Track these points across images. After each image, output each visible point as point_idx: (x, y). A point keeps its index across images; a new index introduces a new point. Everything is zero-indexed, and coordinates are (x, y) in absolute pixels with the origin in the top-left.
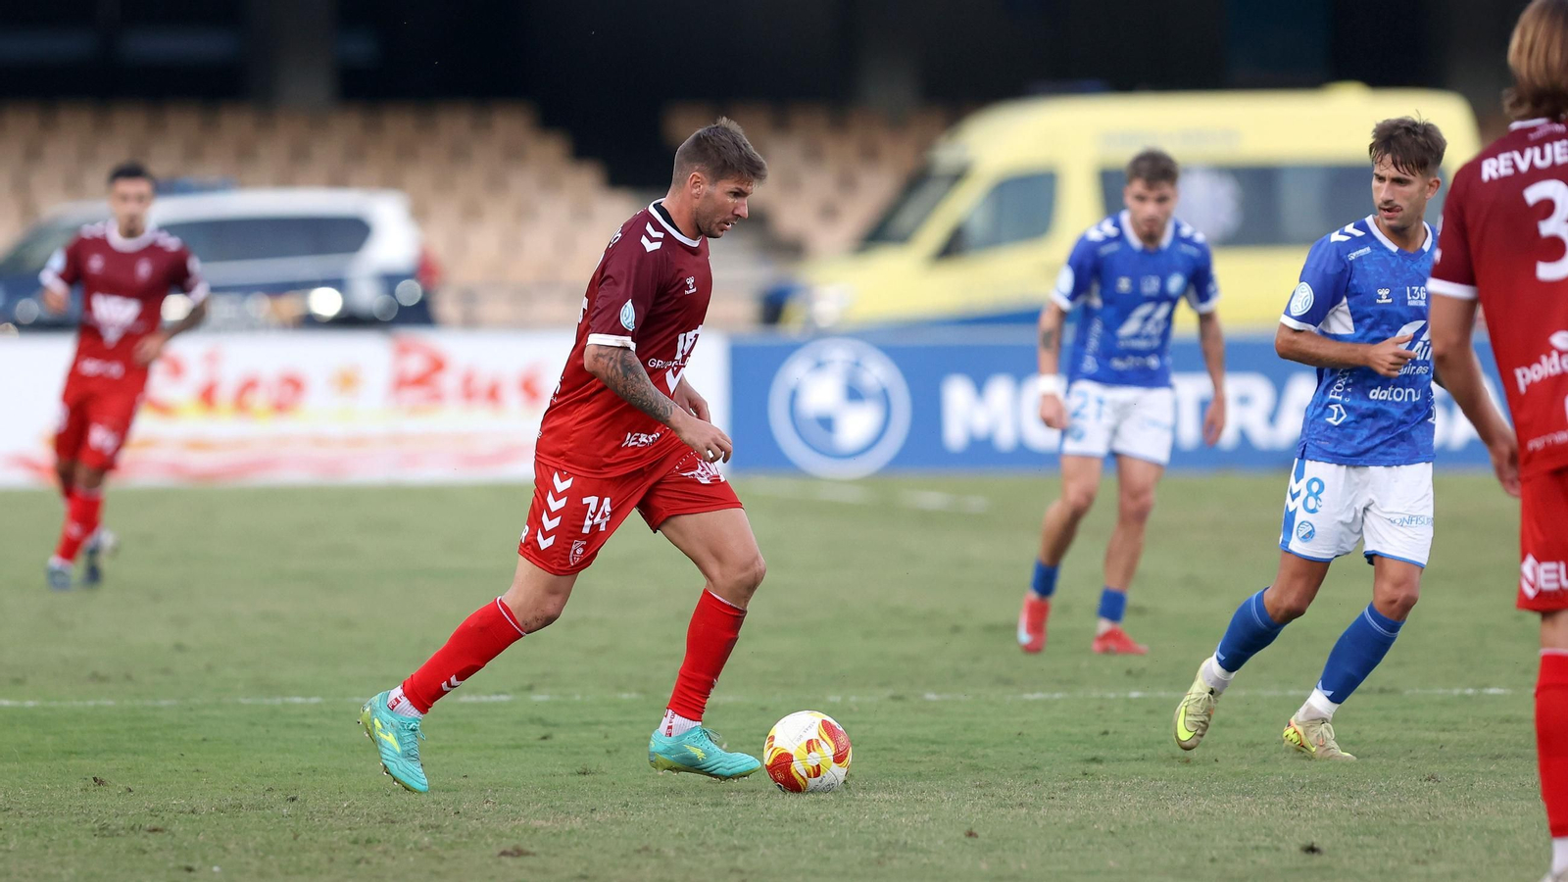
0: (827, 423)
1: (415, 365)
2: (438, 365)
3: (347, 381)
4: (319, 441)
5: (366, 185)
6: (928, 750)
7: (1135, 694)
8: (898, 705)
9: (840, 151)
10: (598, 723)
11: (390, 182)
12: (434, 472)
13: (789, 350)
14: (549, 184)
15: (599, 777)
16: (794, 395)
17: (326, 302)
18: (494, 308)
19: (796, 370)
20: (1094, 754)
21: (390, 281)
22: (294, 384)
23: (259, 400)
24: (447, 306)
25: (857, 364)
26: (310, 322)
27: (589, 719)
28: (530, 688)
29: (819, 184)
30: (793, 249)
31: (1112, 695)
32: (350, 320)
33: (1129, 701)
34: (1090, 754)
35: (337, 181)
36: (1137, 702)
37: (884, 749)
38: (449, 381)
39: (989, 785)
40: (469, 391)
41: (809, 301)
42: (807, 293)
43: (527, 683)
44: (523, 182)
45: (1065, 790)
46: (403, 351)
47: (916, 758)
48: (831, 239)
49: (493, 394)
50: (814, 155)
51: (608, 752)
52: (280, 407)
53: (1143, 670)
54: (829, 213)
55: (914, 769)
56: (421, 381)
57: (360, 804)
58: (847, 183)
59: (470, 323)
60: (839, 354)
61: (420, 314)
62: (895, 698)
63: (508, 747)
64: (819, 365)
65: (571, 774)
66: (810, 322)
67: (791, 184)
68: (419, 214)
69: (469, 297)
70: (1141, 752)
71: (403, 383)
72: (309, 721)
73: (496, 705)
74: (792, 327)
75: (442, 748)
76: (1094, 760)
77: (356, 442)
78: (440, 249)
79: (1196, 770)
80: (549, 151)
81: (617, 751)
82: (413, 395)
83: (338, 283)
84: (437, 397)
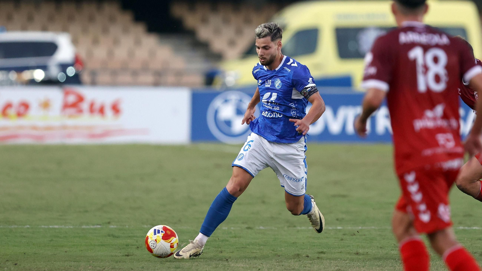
0: (228, 123)
1: (72, 99)
2: (81, 99)
3: (46, 105)
4: (35, 128)
5: (56, 30)
6: (259, 248)
7: (339, 228)
8: (250, 231)
9: (236, 19)
10: (134, 237)
11: (65, 30)
12: (78, 140)
13: (215, 95)
14: (126, 31)
15: (133, 257)
16: (216, 112)
17: (39, 75)
18: (104, 77)
19: (217, 103)
20: (322, 251)
21: (63, 67)
22: (26, 106)
23: (12, 112)
24: (86, 77)
25: (241, 101)
26: (32, 82)
27: (131, 235)
28: (109, 223)
29: (228, 32)
30: (218, 57)
31: (330, 228)
32: (48, 82)
33: (337, 230)
34: (321, 250)
35: (44, 29)
36: (340, 230)
37: (243, 248)
38: (85, 106)
39: (281, 261)
40: (92, 109)
41: (224, 77)
42: (223, 74)
43: (108, 221)
44: (115, 30)
45: (310, 264)
46: (67, 94)
47: (255, 251)
48: (232, 53)
49: (102, 111)
50: (226, 21)
51: (138, 247)
52: (19, 115)
53: (343, 219)
54: (232, 43)
55: (254, 255)
56: (74, 105)
57: (41, 266)
58: (239, 32)
59: (94, 83)
60: (234, 97)
61: (76, 80)
62: (248, 228)
63: (99, 245)
64: (226, 101)
65: (123, 256)
66: (224, 84)
67: (217, 32)
68: (75, 42)
69: (93, 74)
70: (340, 250)
71: (66, 106)
72: (24, 234)
73: (95, 229)
74: (217, 86)
75: (74, 245)
76: (322, 252)
77: (49, 128)
78: (83, 55)
79: (361, 257)
80: (125, 18)
81: (141, 247)
82: (72, 111)
83: (44, 68)
84: (80, 111)
